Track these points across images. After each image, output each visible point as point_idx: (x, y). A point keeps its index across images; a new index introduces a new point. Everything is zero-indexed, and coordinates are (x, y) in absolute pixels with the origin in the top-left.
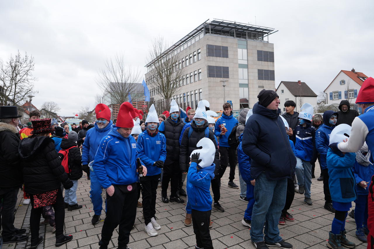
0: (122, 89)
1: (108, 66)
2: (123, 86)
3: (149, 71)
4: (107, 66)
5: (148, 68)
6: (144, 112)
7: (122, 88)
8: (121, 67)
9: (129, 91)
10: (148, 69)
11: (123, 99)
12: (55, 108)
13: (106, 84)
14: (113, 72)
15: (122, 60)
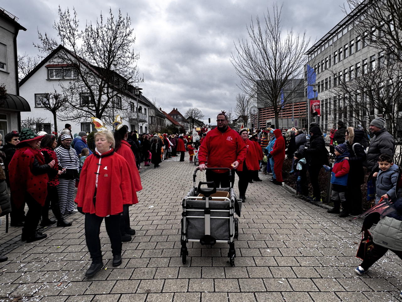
0: (276, 75)
1: (253, 36)
2: (277, 68)
3: (310, 59)
4: (251, 36)
5: (310, 55)
6: (314, 111)
7: (276, 71)
8: (275, 37)
9: (287, 77)
10: (309, 57)
11: (277, 91)
12: (198, 115)
13: (249, 66)
14: (261, 46)
15: (277, 22)
